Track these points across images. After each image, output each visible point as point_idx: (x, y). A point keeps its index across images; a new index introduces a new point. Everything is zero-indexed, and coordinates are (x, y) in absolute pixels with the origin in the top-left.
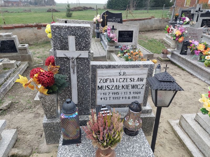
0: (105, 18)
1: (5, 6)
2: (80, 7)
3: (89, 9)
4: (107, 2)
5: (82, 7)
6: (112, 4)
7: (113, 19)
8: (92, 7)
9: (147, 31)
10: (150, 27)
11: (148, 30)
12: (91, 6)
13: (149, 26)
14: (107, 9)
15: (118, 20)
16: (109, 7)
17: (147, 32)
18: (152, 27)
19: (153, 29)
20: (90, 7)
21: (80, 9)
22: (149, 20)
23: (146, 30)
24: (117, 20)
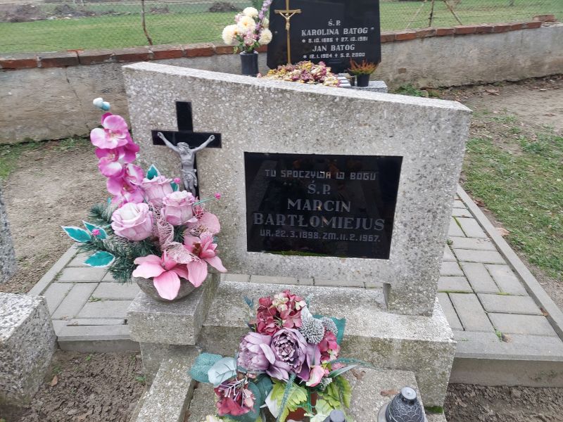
0: (288, 26)
7: (332, 28)
9: (514, 82)
10: (529, 63)
11: (516, 79)
13: (523, 62)
15: (357, 35)
17: (515, 86)
18: (537, 65)
19: (545, 71)
24: (349, 36)
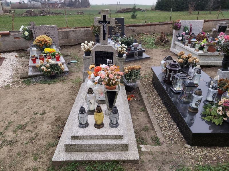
2: (129, 9)
4: (157, 2)
5: (130, 9)
6: (162, 5)
8: (141, 9)
14: (155, 10)
16: (158, 7)
20: (139, 9)
21: (129, 10)
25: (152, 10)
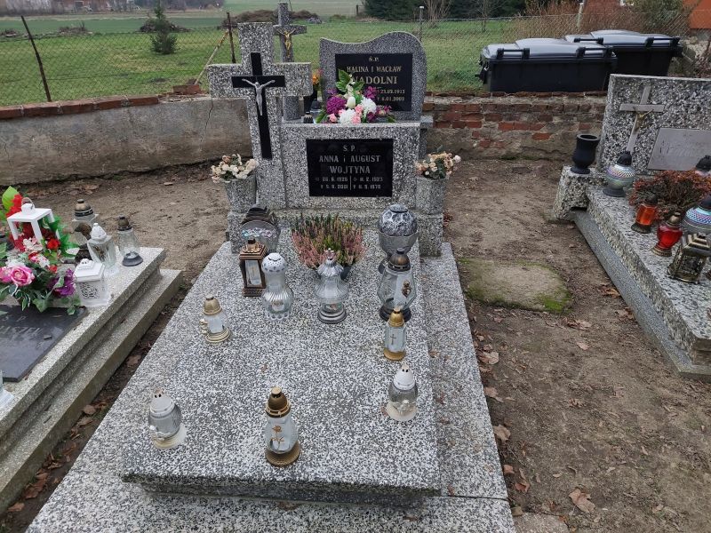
1: (54, 12)
3: (299, 17)
8: (312, 12)
12: (306, 10)
14: (367, 16)
20: (303, 12)
22: (133, 110)
23: (129, 168)
25: (359, 15)
